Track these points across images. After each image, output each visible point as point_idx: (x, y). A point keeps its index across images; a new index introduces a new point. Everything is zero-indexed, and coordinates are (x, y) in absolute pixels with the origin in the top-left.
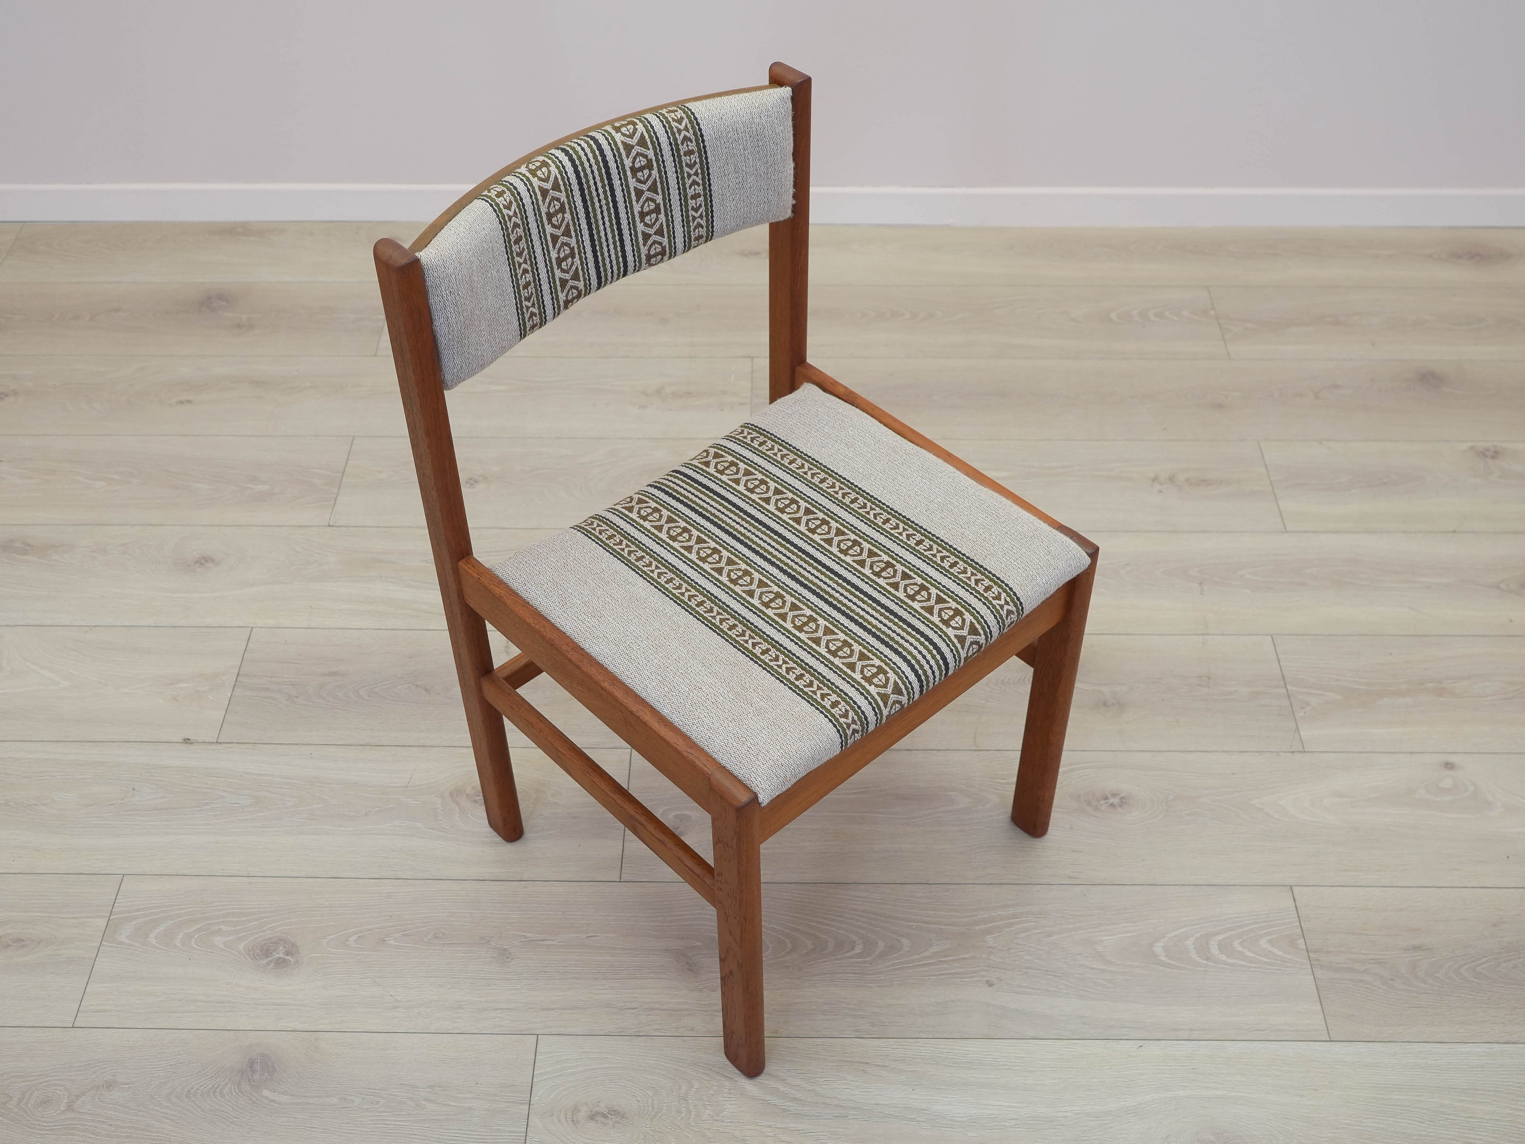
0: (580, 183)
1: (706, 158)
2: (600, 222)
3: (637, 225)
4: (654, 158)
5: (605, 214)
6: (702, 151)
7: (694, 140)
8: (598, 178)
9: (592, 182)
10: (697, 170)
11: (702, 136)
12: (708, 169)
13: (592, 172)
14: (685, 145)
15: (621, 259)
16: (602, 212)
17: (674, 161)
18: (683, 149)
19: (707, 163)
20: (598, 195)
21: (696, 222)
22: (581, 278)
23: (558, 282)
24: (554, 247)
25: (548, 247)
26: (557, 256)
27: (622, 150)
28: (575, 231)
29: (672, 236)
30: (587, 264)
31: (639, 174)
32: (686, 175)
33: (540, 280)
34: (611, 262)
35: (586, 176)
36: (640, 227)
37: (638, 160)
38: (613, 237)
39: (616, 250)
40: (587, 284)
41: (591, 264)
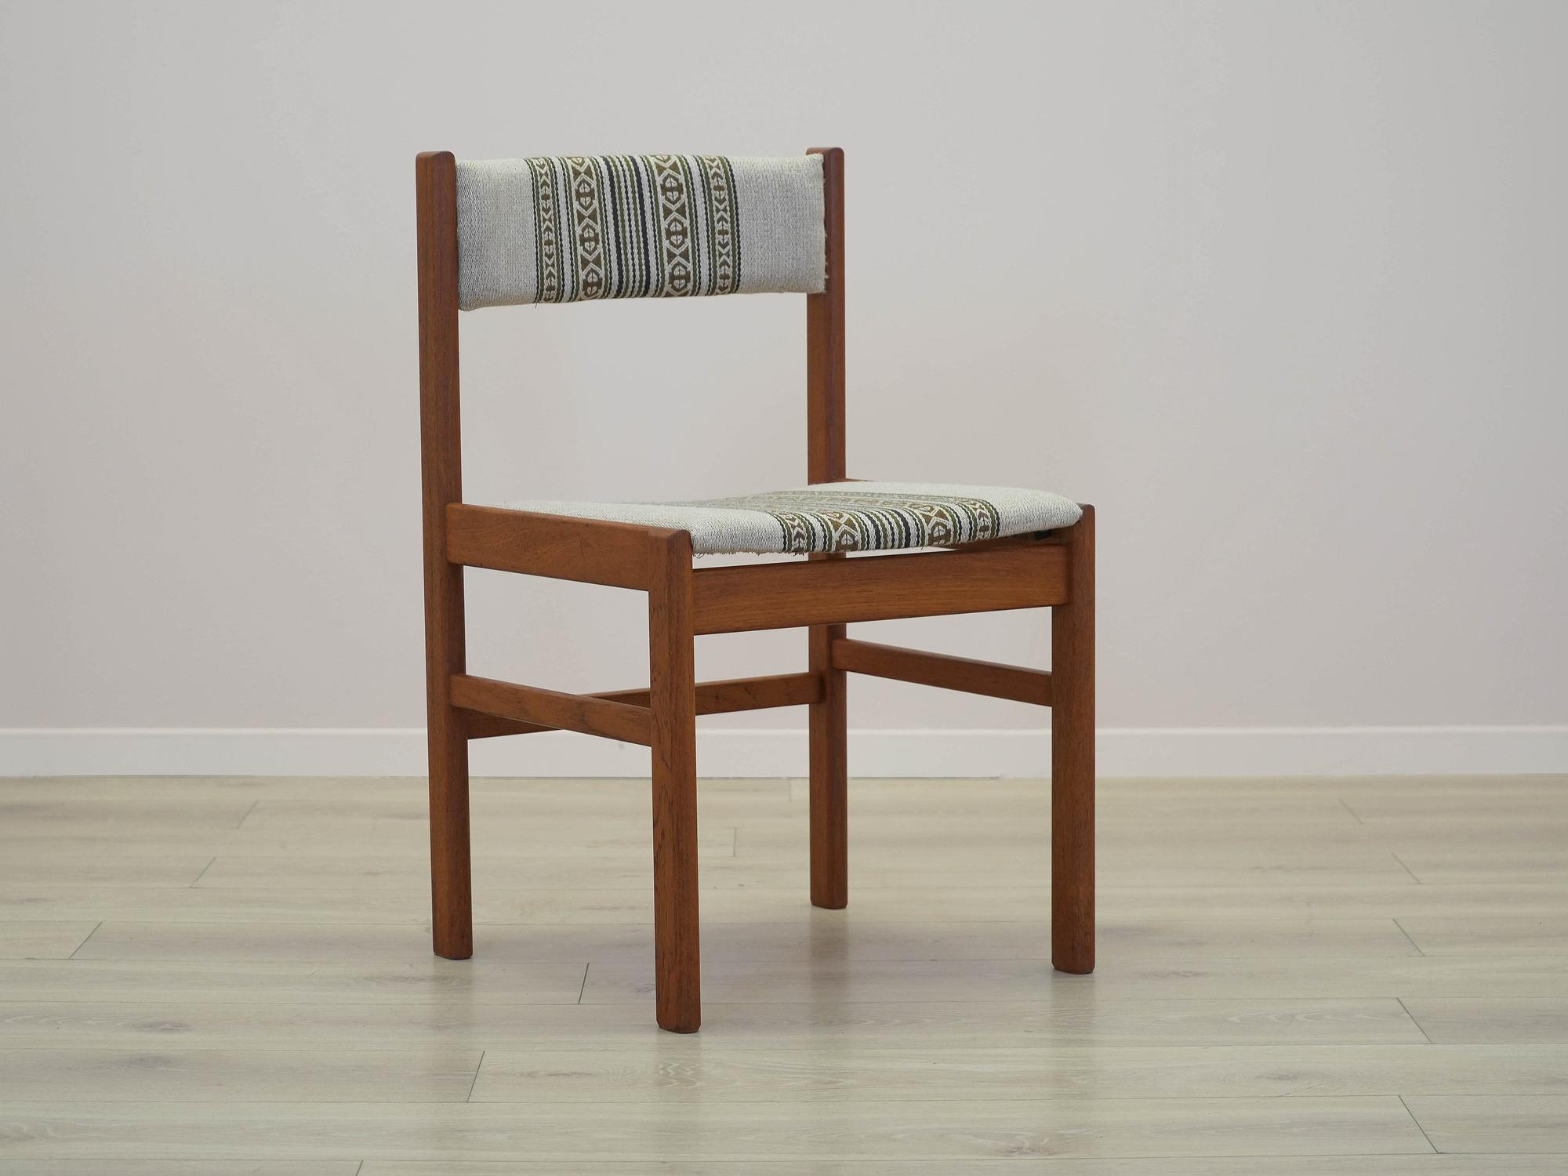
0: (611, 179)
1: (736, 198)
2: (627, 223)
3: (663, 241)
4: (684, 184)
5: (632, 217)
6: (732, 189)
7: (724, 177)
8: (629, 183)
9: (623, 184)
10: (726, 207)
11: (732, 175)
12: (737, 208)
13: (625, 176)
14: (715, 180)
15: (644, 267)
16: (629, 215)
17: (704, 192)
18: (713, 183)
19: (736, 203)
20: (627, 198)
21: (722, 259)
22: (603, 267)
23: (579, 257)
24: (579, 223)
25: (573, 220)
26: (581, 233)
27: (654, 168)
28: (602, 220)
29: (697, 264)
30: (610, 256)
31: (669, 194)
32: (714, 208)
33: (561, 246)
34: (634, 265)
35: (618, 176)
36: (666, 243)
37: (668, 180)
38: (638, 242)
39: (640, 256)
40: (608, 277)
41: (614, 257)
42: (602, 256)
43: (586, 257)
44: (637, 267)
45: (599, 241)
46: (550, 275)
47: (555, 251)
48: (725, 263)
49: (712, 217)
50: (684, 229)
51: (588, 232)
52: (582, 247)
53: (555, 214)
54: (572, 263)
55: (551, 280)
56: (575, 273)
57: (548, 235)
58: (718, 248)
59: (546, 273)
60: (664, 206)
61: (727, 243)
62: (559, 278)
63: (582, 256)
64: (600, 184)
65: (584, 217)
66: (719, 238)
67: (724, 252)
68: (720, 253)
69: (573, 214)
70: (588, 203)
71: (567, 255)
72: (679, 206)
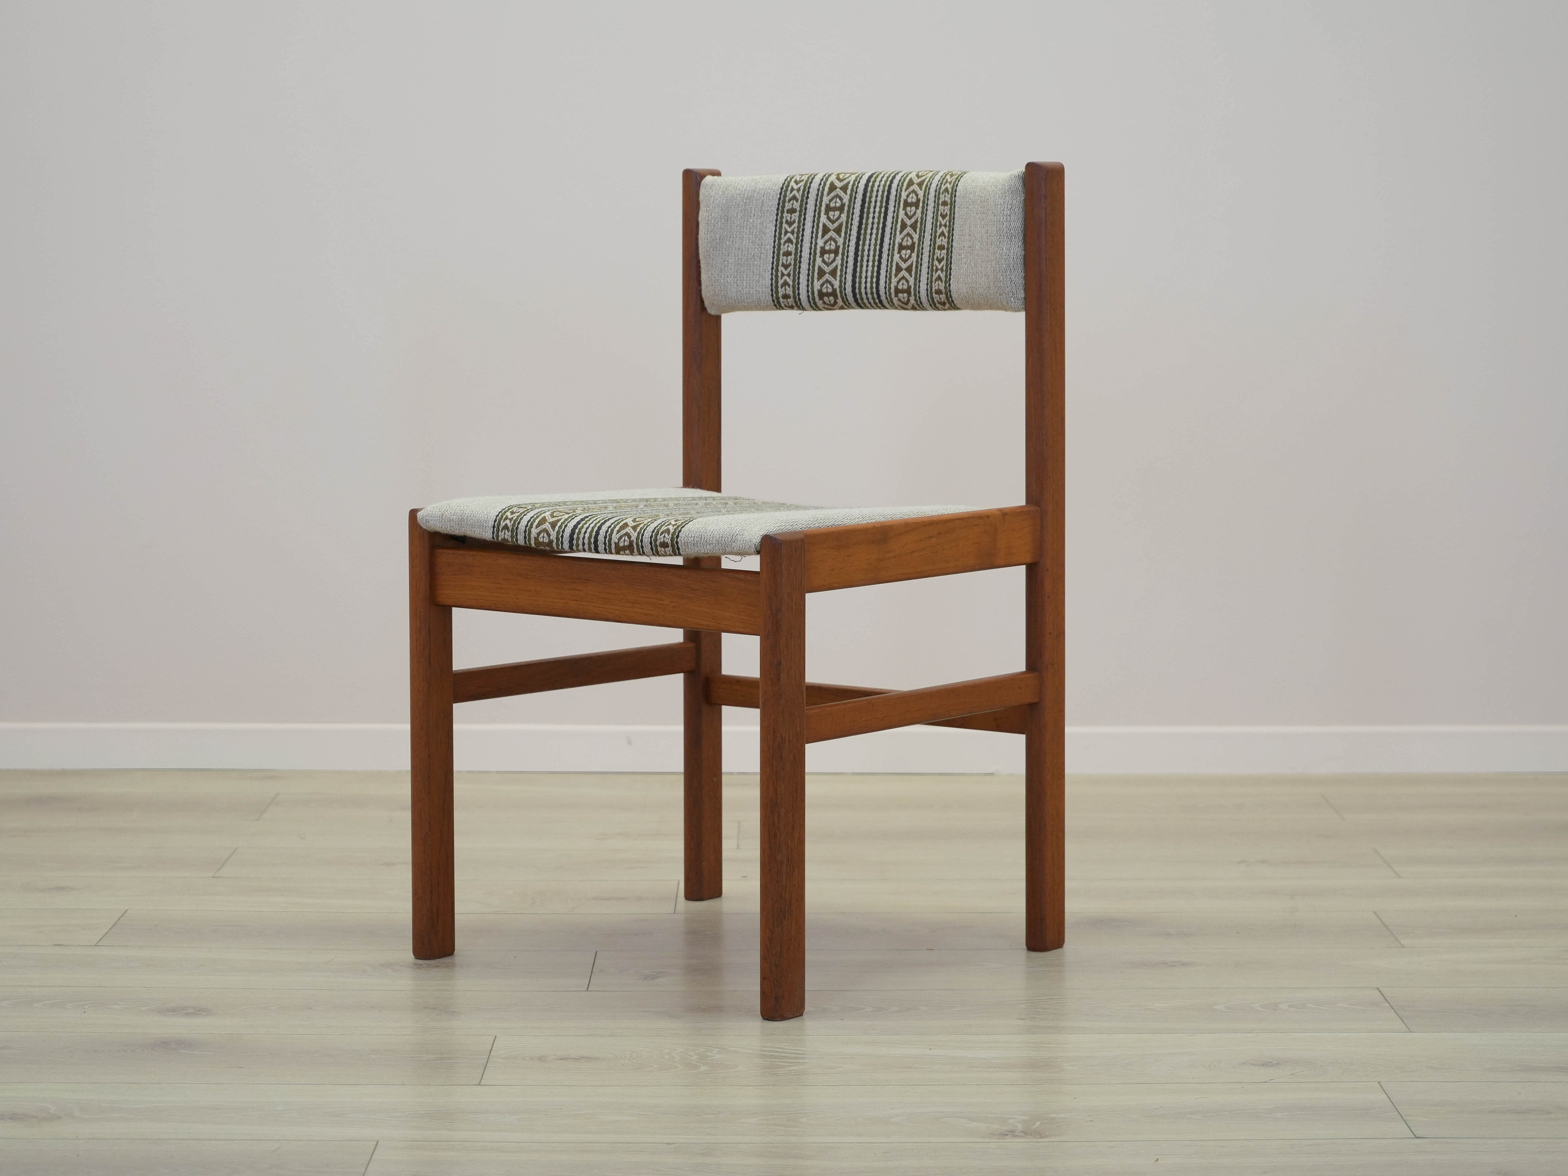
0: (864, 195)
1: (954, 213)
2: (868, 237)
3: (895, 255)
4: (922, 199)
5: (874, 231)
6: (953, 205)
7: (950, 193)
8: (879, 198)
9: (873, 199)
10: (946, 222)
12: (954, 223)
14: (944, 195)
17: (934, 207)
19: (954, 218)
20: (874, 212)
21: (937, 273)
22: (838, 278)
24: (823, 236)
25: (817, 233)
27: (905, 184)
28: (846, 233)
29: (917, 280)
30: (846, 267)
34: (866, 277)
35: (871, 192)
36: (896, 257)
38: (874, 256)
39: (873, 269)
40: (842, 288)
41: (850, 270)
42: (839, 267)
43: (823, 268)
44: (869, 280)
45: (838, 253)
46: (785, 283)
47: (791, 262)
48: (940, 278)
49: (936, 232)
50: (913, 244)
51: (829, 244)
52: (821, 259)
53: (799, 227)
54: (809, 273)
55: (785, 289)
56: (812, 283)
57: (788, 246)
58: (936, 263)
59: (781, 282)
60: (901, 220)
61: (943, 258)
63: (819, 267)
64: (853, 199)
65: (829, 230)
66: (937, 253)
67: (941, 267)
68: (938, 268)
69: (818, 227)
70: (834, 217)
71: (804, 266)
72: (914, 220)
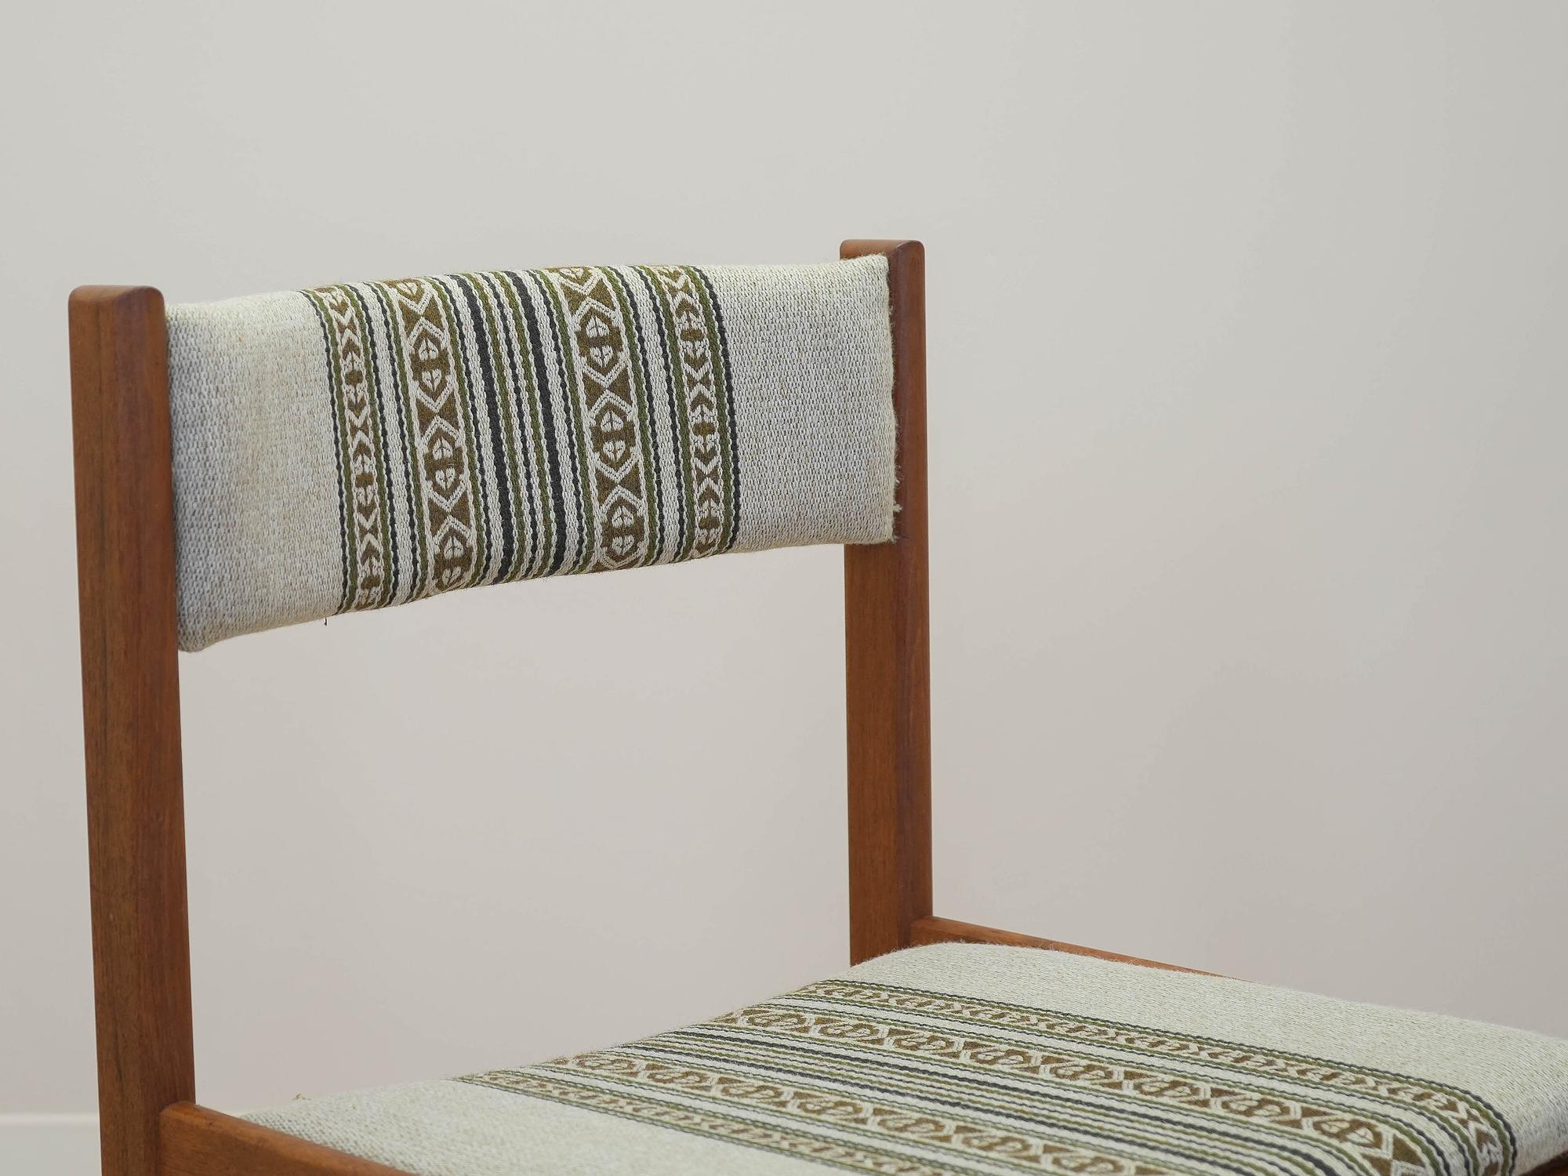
0: (478, 327)
1: (726, 354)
2: (516, 422)
3: (587, 454)
4: (623, 329)
5: (526, 408)
6: (718, 337)
7: (701, 312)
8: (513, 334)
9: (501, 336)
10: (707, 374)
11: (717, 307)
12: (729, 376)
13: (504, 318)
14: (684, 318)
15: (553, 515)
16: (519, 402)
17: (663, 344)
18: (681, 324)
19: (728, 365)
20: (513, 366)
21: (704, 486)
22: (473, 522)
23: (425, 507)
24: (423, 429)
25: (410, 424)
26: (427, 450)
27: (562, 297)
28: (466, 417)
29: (656, 501)
30: (485, 496)
31: (594, 352)
32: (685, 379)
33: (390, 484)
34: (533, 512)
35: (491, 319)
36: (593, 460)
37: (591, 323)
38: (540, 462)
39: (544, 491)
40: (485, 544)
41: (493, 500)
42: (471, 498)
43: (439, 504)
44: (540, 516)
45: (462, 464)
46: (370, 552)
47: (377, 498)
48: (709, 494)
49: (681, 397)
50: (628, 427)
51: (442, 447)
52: (430, 483)
53: (373, 414)
54: (412, 520)
55: (371, 565)
56: (418, 541)
57: (363, 463)
58: (695, 462)
59: (361, 548)
60: (586, 378)
61: (713, 452)
62: (386, 557)
63: (431, 502)
64: (458, 338)
65: (431, 415)
66: (696, 441)
67: (707, 470)
68: (699, 472)
69: (408, 410)
70: (437, 383)
71: (401, 504)
72: (615, 377)
